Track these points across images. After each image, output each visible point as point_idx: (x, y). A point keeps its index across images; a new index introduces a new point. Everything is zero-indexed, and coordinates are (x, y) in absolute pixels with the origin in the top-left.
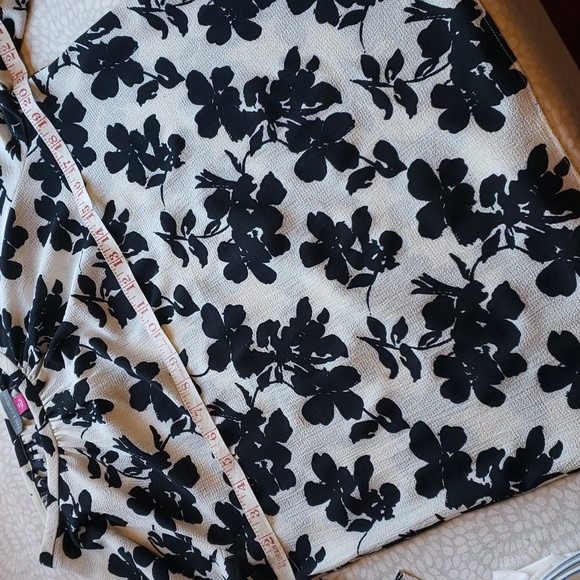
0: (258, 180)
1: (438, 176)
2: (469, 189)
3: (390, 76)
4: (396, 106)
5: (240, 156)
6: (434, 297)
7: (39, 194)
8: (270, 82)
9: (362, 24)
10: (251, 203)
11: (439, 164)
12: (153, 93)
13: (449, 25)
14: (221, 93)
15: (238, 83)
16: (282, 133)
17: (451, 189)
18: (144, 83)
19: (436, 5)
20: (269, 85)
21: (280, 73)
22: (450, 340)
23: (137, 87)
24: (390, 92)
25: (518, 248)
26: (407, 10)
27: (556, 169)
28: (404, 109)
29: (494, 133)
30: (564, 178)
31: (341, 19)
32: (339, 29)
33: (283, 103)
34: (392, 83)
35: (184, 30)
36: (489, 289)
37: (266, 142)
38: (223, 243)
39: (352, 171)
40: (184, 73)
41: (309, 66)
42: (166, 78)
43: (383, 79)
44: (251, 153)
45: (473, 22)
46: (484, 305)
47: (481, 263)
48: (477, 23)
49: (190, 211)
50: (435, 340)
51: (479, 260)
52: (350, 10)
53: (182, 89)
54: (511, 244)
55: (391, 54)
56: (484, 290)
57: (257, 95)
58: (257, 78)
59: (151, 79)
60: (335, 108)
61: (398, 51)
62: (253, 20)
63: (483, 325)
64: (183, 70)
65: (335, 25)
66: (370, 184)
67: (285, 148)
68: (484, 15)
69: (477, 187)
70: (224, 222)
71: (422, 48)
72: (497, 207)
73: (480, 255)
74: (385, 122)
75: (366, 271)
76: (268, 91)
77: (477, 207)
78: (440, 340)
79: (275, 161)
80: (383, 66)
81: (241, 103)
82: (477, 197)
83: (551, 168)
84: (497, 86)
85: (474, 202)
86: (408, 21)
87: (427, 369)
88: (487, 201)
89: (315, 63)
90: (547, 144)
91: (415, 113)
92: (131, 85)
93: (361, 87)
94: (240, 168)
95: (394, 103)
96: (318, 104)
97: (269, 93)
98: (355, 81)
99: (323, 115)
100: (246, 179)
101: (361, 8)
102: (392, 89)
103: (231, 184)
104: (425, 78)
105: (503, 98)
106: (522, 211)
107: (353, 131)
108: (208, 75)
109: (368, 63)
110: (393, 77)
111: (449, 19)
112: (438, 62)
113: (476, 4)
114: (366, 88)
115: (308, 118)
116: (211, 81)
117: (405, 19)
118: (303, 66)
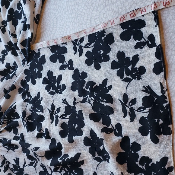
1: (131, 145)
2: (137, 156)
3: (130, 104)
4: (128, 116)
7: (24, 79)
8: (95, 85)
9: (129, 84)
11: (133, 142)
12: (65, 69)
13: (155, 100)
14: (81, 80)
15: (87, 80)
16: (92, 102)
17: (133, 152)
18: (64, 64)
19: (154, 91)
20: (94, 86)
21: (100, 84)
23: (61, 64)
24: (128, 110)
26: (144, 87)
27: (168, 168)
28: (130, 118)
29: (154, 144)
30: (170, 173)
31: (124, 78)
32: (122, 81)
33: (95, 93)
34: (130, 107)
35: (80, 55)
37: (87, 102)
39: (106, 127)
40: (75, 68)
41: (109, 87)
42: (70, 66)
43: (127, 104)
44: (81, 102)
45: (164, 104)
48: (165, 105)
49: (60, 107)
52: (128, 77)
53: (72, 72)
55: (133, 98)
57: (90, 87)
58: (93, 82)
59: (66, 64)
61: (136, 99)
62: (100, 63)
64: (75, 67)
65: (121, 79)
66: (109, 134)
67: (92, 107)
68: (168, 103)
69: (140, 156)
71: (143, 102)
72: (144, 167)
74: (123, 118)
75: (101, 157)
76: (93, 87)
77: (138, 163)
79: (87, 108)
80: (129, 100)
81: (84, 86)
82: (139, 160)
83: (166, 167)
84: (161, 129)
85: (137, 161)
86: (143, 91)
88: (141, 163)
89: (110, 87)
90: (169, 158)
91: (133, 121)
92: (60, 63)
93: (120, 103)
95: (128, 114)
96: (105, 100)
97: (93, 88)
98: (119, 100)
99: (106, 104)
101: (131, 78)
104: (140, 112)
105: (161, 134)
106: (152, 174)
107: (112, 115)
108: (80, 72)
109: (125, 97)
110: (131, 106)
111: (156, 98)
112: (145, 109)
113: (166, 98)
114: (122, 104)
115: (101, 102)
116: (80, 75)
117: (142, 89)
118: (107, 86)
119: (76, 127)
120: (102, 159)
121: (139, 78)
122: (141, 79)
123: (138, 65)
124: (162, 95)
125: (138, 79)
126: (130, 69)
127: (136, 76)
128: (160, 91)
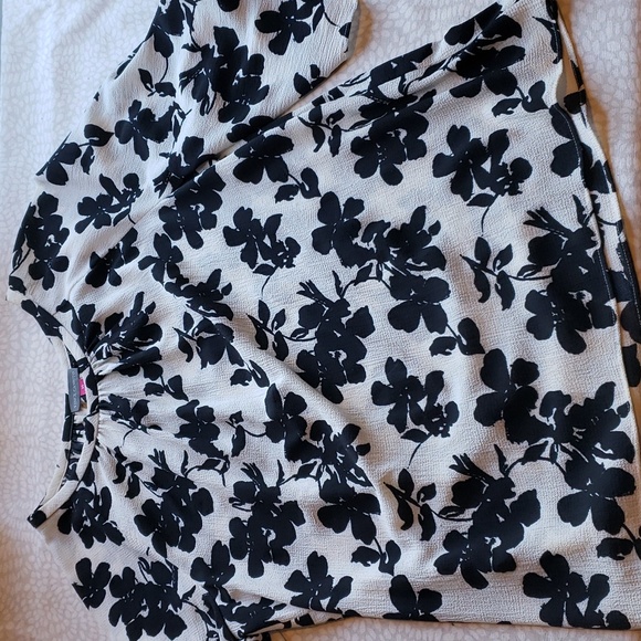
0: (353, 309)
1: (510, 370)
2: (534, 394)
3: (497, 265)
4: (494, 295)
5: (344, 282)
6: (467, 477)
8: (390, 229)
9: (487, 209)
10: (340, 327)
11: (514, 360)
12: (291, 196)
13: (564, 243)
14: (345, 220)
15: (363, 218)
16: (387, 275)
17: (518, 388)
18: (287, 183)
19: (559, 221)
20: (388, 230)
21: (403, 225)
22: (469, 520)
23: (280, 184)
24: (492, 279)
25: (558, 465)
26: (529, 212)
28: (500, 299)
29: (572, 355)
30: (622, 420)
31: (472, 197)
32: (468, 205)
33: (392, 249)
34: (497, 272)
35: (335, 152)
36: (519, 490)
37: (372, 278)
38: (304, 351)
39: (440, 336)
40: (323, 193)
41: (431, 228)
42: (307, 189)
43: (490, 266)
44: (355, 282)
45: (587, 250)
46: (508, 502)
47: (519, 463)
48: (590, 252)
49: (284, 310)
50: (456, 515)
51: (519, 460)
52: (483, 192)
53: (315, 203)
54: (553, 459)
55: (504, 247)
56: (513, 489)
57: (375, 235)
58: (382, 221)
59: (295, 183)
60: (436, 273)
61: (509, 247)
62: (397, 166)
63: (501, 519)
64: (323, 188)
65: (465, 201)
66: (449, 353)
67: (387, 290)
68: (598, 247)
69: (542, 394)
70: (312, 333)
71: (530, 251)
72: (551, 421)
73: (521, 456)
74: (482, 305)
75: (422, 428)
76: (385, 234)
77: (535, 413)
78: (461, 516)
79: (374, 297)
80: (494, 255)
81: (357, 236)
82: (538, 403)
83: (614, 407)
84: (590, 316)
85: (534, 407)
86: (527, 223)
87: (439, 536)
88: (545, 412)
89: (436, 228)
90: (617, 383)
91: (509, 308)
92: (274, 181)
93: (468, 265)
94: (340, 291)
95: (493, 290)
96: (424, 264)
97: (385, 236)
98: (464, 258)
99: (427, 275)
100: (343, 304)
101: (493, 194)
102: (495, 278)
103: (328, 302)
104: (524, 279)
105: (590, 328)
106: (575, 434)
107: (448, 300)
108: (342, 201)
109: (482, 247)
110: (499, 268)
111: (566, 239)
112: (540, 271)
113: (593, 234)
114: (472, 268)
115: (412, 272)
116: (342, 208)
117: (525, 220)
118: (426, 228)
119: (341, 360)
120: (427, 432)
121: (514, 191)
122: (521, 193)
123: (508, 158)
124: (581, 226)
125: (511, 194)
126: (488, 169)
127: (507, 187)
128: (575, 219)
